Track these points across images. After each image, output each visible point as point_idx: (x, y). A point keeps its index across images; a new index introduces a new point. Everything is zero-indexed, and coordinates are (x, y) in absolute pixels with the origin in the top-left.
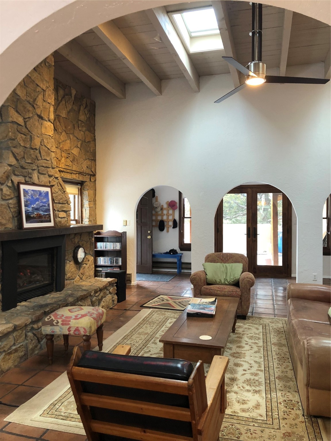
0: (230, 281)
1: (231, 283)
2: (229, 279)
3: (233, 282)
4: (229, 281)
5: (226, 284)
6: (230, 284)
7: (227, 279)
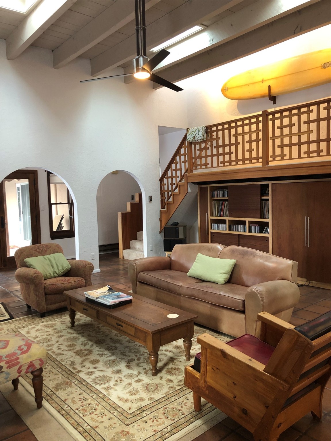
0: (59, 273)
1: (61, 274)
2: (57, 270)
3: (63, 273)
4: (57, 272)
5: (55, 277)
6: (60, 276)
7: (55, 270)
